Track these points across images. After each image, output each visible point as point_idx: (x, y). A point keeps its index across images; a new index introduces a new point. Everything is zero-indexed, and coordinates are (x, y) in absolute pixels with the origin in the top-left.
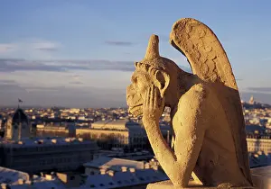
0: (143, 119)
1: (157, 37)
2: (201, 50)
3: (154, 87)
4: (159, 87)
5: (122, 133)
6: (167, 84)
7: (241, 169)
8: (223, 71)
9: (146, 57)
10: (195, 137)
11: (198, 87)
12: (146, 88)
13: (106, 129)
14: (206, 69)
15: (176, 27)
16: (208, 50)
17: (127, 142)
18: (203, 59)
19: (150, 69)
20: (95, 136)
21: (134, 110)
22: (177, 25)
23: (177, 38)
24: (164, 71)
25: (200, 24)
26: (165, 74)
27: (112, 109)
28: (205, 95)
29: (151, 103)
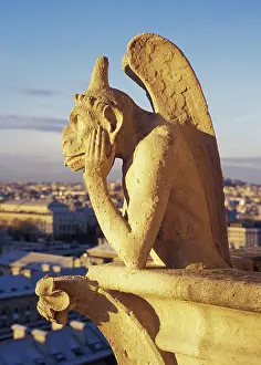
0: (85, 175)
1: (106, 59)
2: (167, 78)
3: (102, 129)
4: (109, 128)
5: (43, 218)
6: (119, 125)
7: (217, 246)
8: (195, 109)
9: (90, 87)
10: (157, 199)
11: (161, 131)
12: (89, 130)
13: (21, 212)
14: (173, 105)
15: (133, 45)
16: (176, 78)
17: (49, 230)
18: (169, 92)
19: (96, 103)
20: (5, 221)
21: (73, 161)
22: (135, 42)
23: (133, 61)
24: (116, 106)
25: (166, 42)
26: (116, 111)
27: (30, 184)
28: (171, 140)
29: (96, 151)
